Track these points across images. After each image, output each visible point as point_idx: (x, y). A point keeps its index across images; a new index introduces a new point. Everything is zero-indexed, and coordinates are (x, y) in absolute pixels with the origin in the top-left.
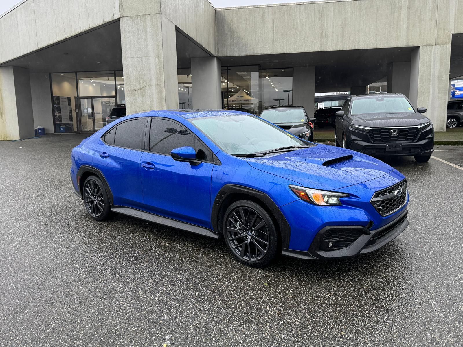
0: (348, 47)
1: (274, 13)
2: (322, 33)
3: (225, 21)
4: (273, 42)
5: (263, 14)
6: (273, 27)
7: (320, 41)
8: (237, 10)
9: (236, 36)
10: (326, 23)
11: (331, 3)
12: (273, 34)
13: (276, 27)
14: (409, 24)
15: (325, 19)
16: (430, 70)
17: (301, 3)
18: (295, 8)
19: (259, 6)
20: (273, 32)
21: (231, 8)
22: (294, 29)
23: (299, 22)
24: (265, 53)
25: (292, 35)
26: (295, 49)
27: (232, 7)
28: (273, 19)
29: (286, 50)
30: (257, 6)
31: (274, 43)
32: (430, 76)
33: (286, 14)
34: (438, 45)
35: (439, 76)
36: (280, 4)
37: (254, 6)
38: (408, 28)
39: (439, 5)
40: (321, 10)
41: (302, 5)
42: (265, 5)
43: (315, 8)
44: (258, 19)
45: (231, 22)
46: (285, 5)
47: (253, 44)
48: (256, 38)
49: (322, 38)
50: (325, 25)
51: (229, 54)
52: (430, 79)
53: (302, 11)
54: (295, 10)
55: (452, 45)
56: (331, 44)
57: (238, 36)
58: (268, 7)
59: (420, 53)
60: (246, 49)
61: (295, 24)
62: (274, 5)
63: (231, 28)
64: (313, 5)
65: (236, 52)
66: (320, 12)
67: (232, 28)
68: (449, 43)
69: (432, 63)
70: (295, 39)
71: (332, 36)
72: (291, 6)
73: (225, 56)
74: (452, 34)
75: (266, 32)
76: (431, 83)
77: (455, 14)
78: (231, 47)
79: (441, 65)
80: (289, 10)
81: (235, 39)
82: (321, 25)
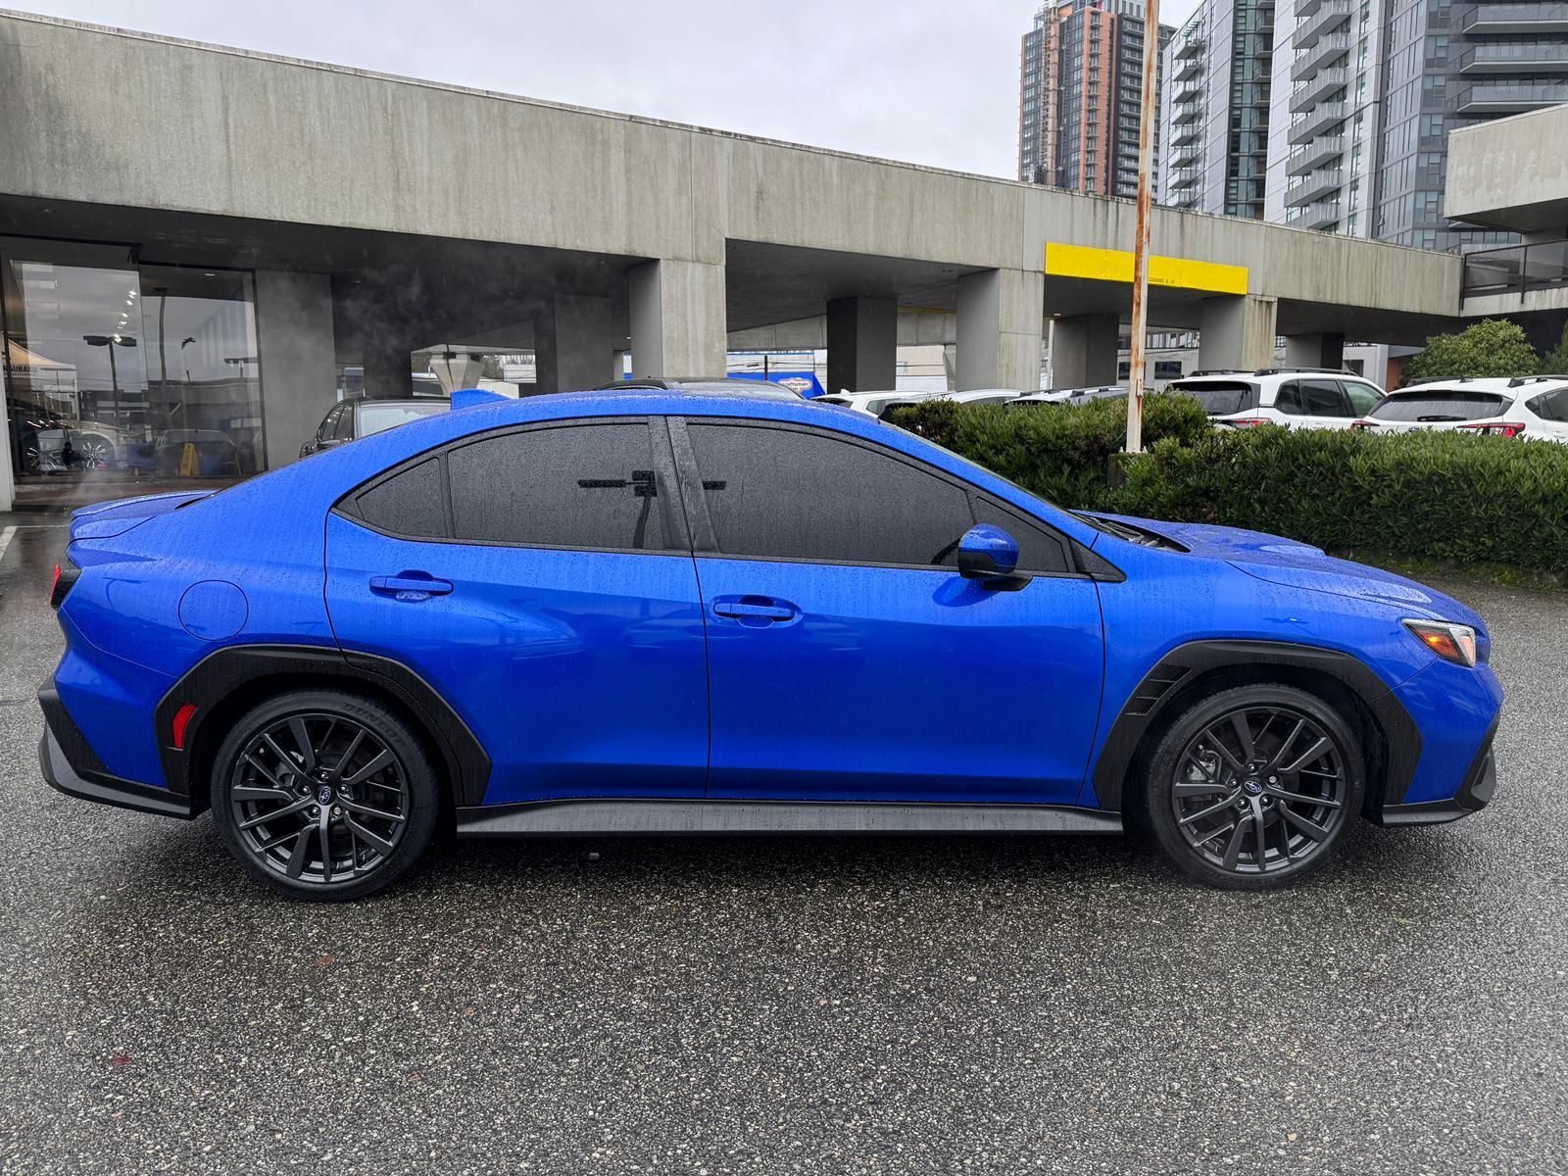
0: (477, 232)
1: (224, 77)
2: (398, 177)
3: (20, 65)
4: (230, 175)
5: (185, 72)
6: (227, 124)
7: (394, 199)
8: (74, 34)
9: (74, 129)
10: (406, 145)
11: (419, 88)
12: (228, 147)
13: (236, 127)
14: (629, 194)
15: (405, 136)
16: (686, 324)
17: (322, 64)
18: (304, 77)
19: (166, 38)
20: (228, 142)
21: (45, 21)
22: (302, 145)
23: (317, 124)
24: (202, 206)
25: (298, 165)
26: (312, 211)
27: (47, 17)
28: (225, 98)
29: (279, 210)
30: (159, 36)
31: (234, 180)
32: (688, 341)
33: (270, 88)
34: (698, 261)
35: (705, 343)
36: (247, 52)
37: (144, 34)
38: (629, 205)
39: (693, 159)
40: (390, 103)
41: (326, 73)
42: (190, 42)
43: (368, 93)
44: (162, 84)
45: (47, 73)
46: (266, 58)
47: (149, 168)
48: (159, 151)
49: (397, 189)
50: (407, 154)
51: (45, 190)
52: (687, 349)
53: (326, 92)
54: (304, 83)
55: (726, 267)
56: (426, 215)
57: (83, 130)
58: (201, 50)
59: (662, 277)
60: (121, 183)
61: (307, 131)
62: (224, 47)
63: (47, 93)
64: (364, 80)
65: (80, 187)
66: (386, 110)
67: (51, 93)
68: (720, 261)
69: (689, 309)
70: (309, 178)
71: (430, 191)
72: (287, 66)
73: (30, 194)
74: (726, 239)
75: (201, 137)
76: (691, 357)
77: (729, 189)
78: (53, 166)
79: (708, 315)
80: (282, 81)
81: (68, 136)
82: (393, 150)
